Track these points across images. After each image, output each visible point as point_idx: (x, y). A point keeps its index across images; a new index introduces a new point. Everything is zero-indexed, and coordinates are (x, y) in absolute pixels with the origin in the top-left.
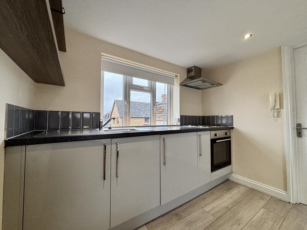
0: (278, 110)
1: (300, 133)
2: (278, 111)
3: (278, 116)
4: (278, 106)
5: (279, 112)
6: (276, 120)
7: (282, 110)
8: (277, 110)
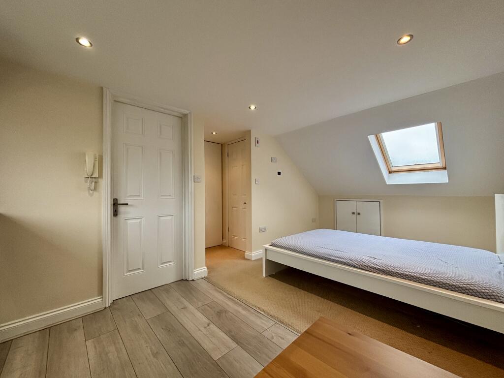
0: (96, 180)
1: (116, 211)
3: (95, 189)
4: (96, 175)
5: (97, 183)
6: (91, 195)
7: (100, 180)
8: (94, 180)
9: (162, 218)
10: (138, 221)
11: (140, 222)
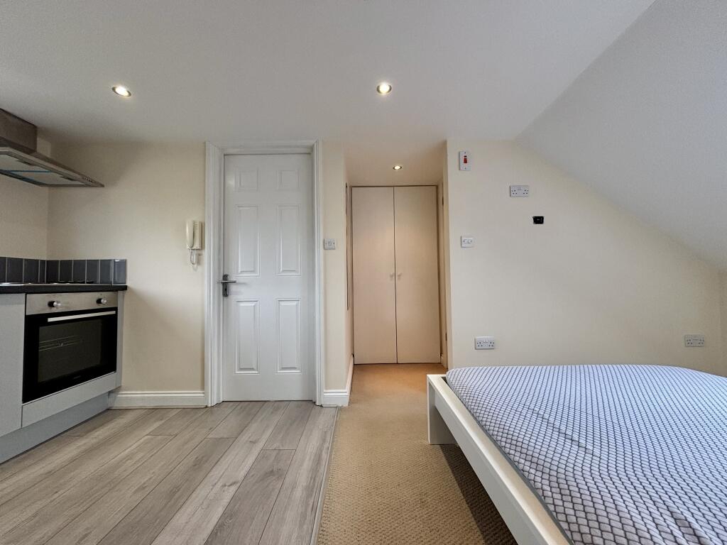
1: (225, 290)
2: (198, 252)
4: (197, 246)
5: (200, 255)
6: (196, 270)
7: (203, 251)
9: (282, 303)
10: (253, 304)
11: (254, 306)
